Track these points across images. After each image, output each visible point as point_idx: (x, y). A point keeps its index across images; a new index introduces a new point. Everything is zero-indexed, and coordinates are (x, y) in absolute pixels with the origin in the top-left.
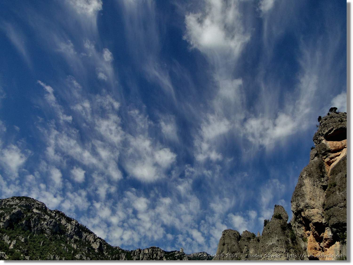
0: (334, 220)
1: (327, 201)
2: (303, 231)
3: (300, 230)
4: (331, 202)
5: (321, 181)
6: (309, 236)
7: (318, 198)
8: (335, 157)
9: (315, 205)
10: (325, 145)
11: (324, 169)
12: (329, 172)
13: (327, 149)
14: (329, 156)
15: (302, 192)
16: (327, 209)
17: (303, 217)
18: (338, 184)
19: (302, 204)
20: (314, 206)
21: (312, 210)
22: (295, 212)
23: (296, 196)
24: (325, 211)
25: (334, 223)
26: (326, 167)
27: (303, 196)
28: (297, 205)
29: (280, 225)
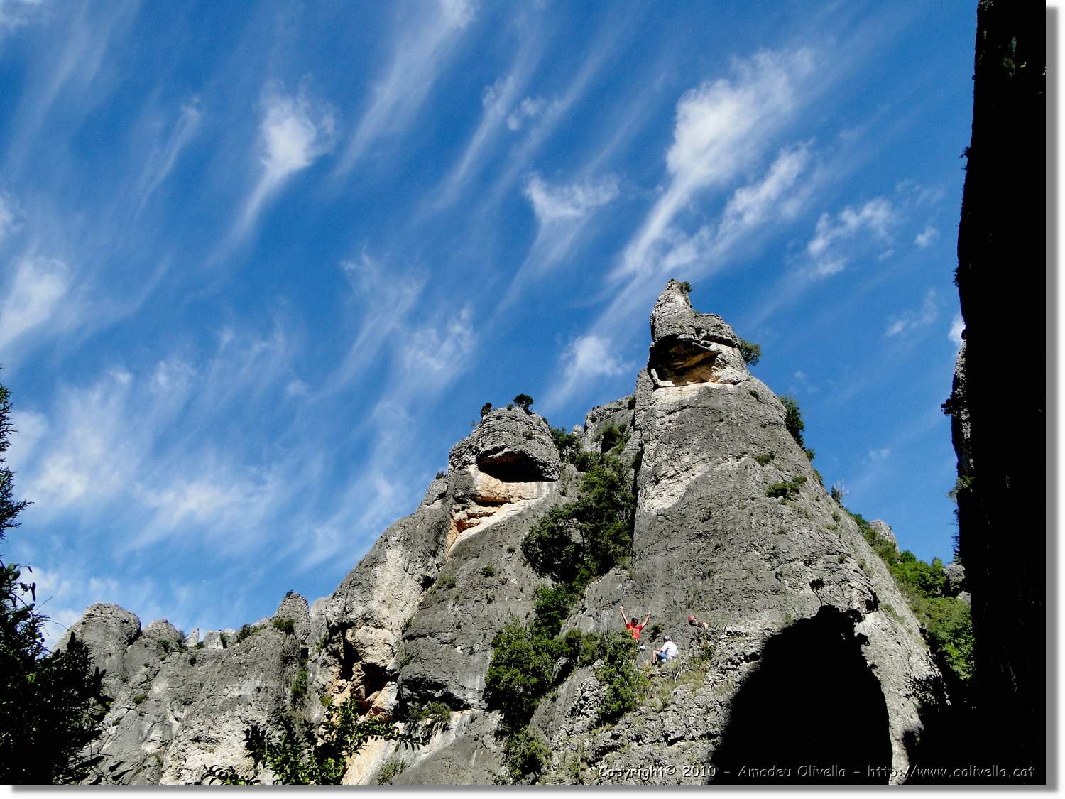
0: (414, 670)
1: (420, 616)
2: (331, 678)
3: (326, 672)
4: (426, 624)
5: (424, 563)
6: (341, 692)
7: (402, 604)
8: (480, 516)
9: (389, 620)
10: (471, 480)
11: (445, 536)
12: (452, 548)
13: (472, 490)
14: (469, 508)
15: (371, 578)
16: (410, 638)
17: (345, 642)
18: (460, 584)
19: (359, 610)
20: (384, 623)
21: (374, 630)
22: (333, 623)
23: (354, 583)
24: (404, 640)
25: (411, 677)
26: (450, 532)
27: (369, 588)
28: (345, 608)
29: (280, 650)
